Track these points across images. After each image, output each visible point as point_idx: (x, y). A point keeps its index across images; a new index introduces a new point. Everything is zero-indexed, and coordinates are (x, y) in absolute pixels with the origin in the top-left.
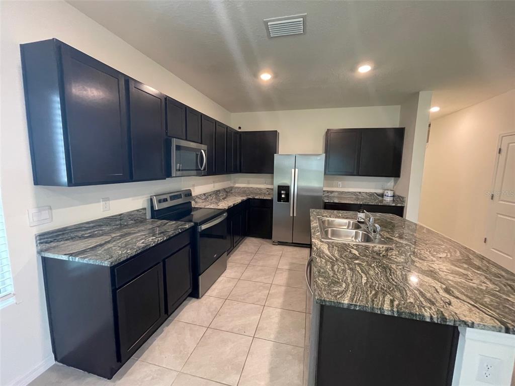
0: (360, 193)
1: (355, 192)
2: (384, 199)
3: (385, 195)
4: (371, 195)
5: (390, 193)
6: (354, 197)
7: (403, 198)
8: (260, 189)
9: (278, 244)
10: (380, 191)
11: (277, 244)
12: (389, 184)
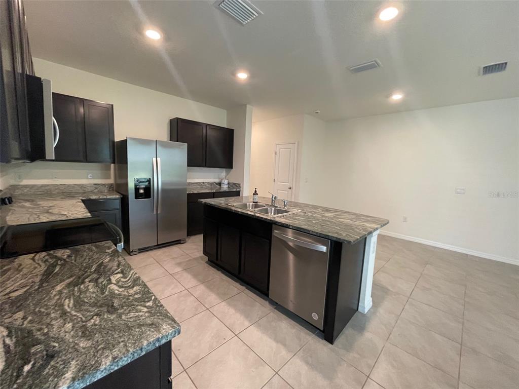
0: (203, 183)
1: (199, 183)
2: (222, 186)
3: (223, 184)
4: (212, 184)
5: (226, 182)
6: (199, 187)
7: (239, 184)
8: (82, 186)
9: (139, 253)
10: (217, 181)
11: (137, 252)
12: (222, 174)
